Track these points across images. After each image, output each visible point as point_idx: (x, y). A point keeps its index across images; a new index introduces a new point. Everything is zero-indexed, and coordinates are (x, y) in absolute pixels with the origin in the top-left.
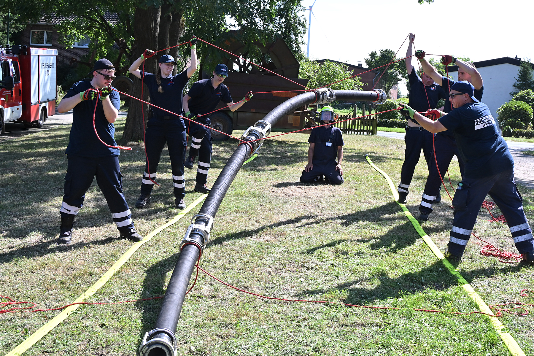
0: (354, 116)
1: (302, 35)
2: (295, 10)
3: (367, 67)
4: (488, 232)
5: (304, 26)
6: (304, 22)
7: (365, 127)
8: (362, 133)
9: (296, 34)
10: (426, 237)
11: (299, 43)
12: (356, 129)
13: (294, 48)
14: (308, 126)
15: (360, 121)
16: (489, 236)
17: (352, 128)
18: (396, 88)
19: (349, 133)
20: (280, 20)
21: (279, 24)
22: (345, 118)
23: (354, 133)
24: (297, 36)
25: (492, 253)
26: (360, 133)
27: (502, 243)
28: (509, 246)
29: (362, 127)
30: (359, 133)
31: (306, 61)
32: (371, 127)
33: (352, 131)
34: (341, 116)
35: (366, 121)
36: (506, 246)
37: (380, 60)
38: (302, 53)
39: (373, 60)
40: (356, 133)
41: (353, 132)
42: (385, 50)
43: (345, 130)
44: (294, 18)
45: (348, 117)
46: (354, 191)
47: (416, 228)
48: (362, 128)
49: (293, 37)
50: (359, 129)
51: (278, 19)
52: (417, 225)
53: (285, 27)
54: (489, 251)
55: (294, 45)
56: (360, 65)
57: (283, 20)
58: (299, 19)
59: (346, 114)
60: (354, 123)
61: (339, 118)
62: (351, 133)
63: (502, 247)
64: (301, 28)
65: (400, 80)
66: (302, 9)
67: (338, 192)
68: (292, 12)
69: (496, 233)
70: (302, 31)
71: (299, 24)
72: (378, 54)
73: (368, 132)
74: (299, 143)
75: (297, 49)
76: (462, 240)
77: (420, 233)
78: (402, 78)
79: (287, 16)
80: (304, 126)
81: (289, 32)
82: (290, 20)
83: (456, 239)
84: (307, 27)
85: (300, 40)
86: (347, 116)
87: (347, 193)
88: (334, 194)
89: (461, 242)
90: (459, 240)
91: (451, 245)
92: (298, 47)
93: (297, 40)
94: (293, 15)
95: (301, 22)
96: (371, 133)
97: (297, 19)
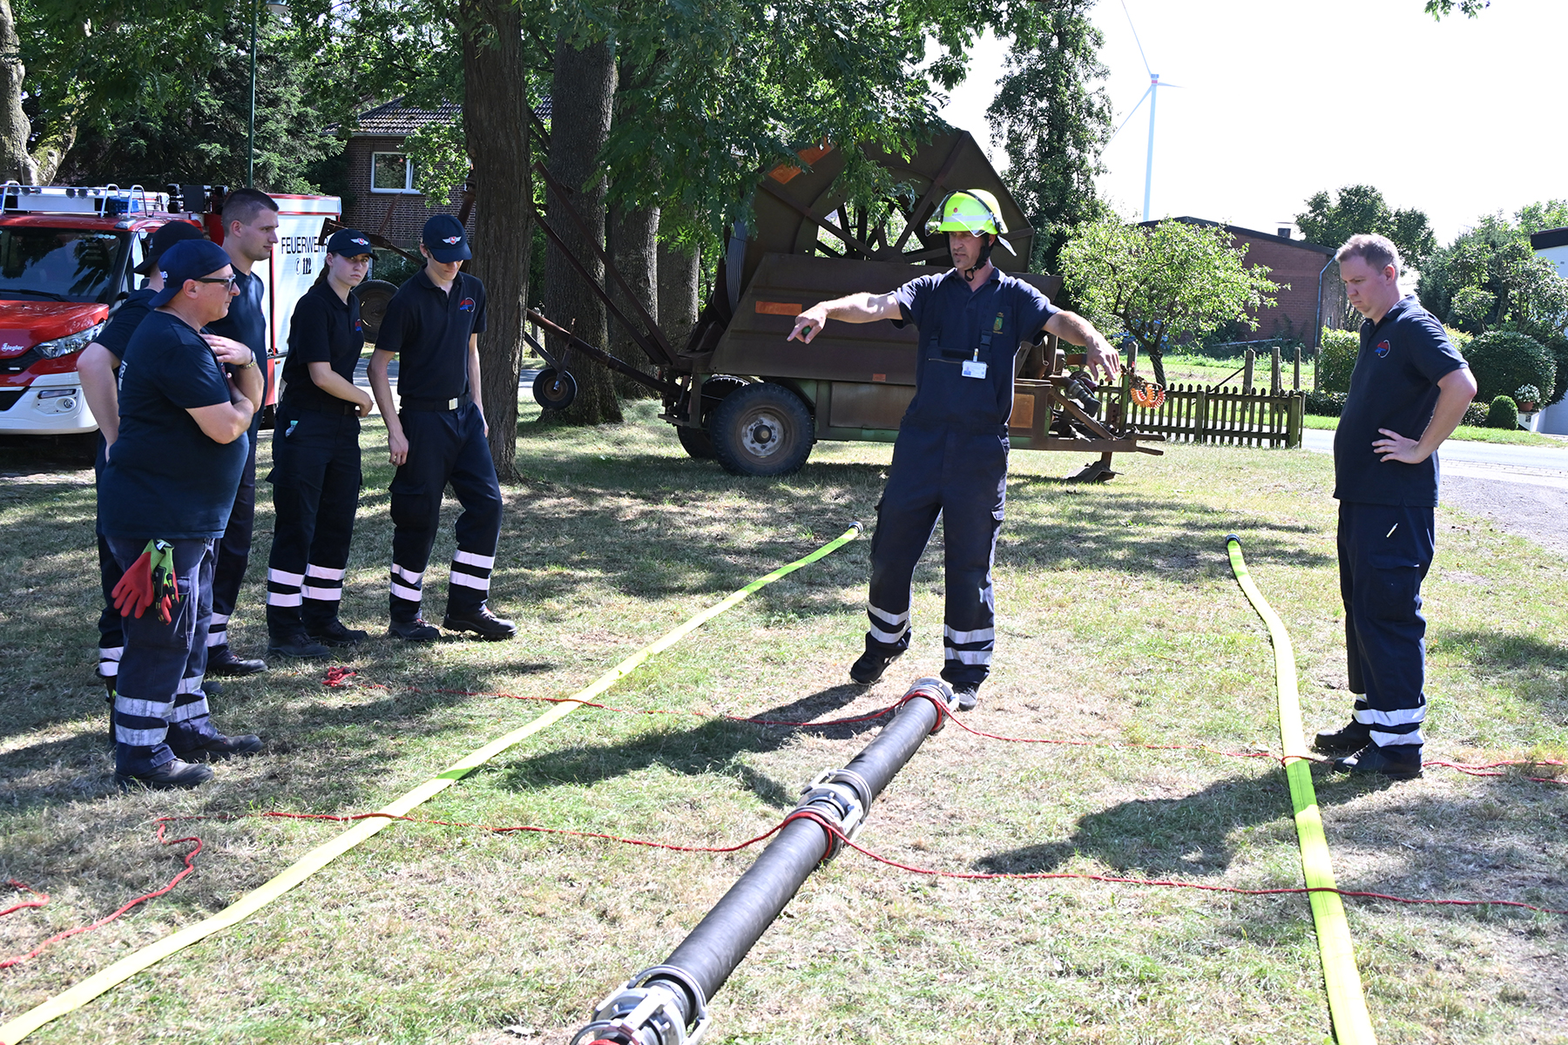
2: (1076, 75)
3: (1302, 237)
5: (1105, 121)
6: (1105, 109)
7: (1267, 424)
8: (1254, 441)
12: (1228, 427)
13: (1075, 185)
14: (1062, 425)
15: (1248, 404)
17: (1223, 426)
19: (1213, 440)
22: (1202, 396)
23: (1231, 441)
24: (1083, 150)
29: (1256, 423)
30: (1245, 440)
31: (1109, 223)
32: (1284, 424)
33: (1223, 433)
37: (1337, 217)
39: (1319, 218)
40: (1236, 440)
41: (1226, 439)
42: (1352, 187)
44: (1075, 97)
48: (1256, 427)
49: (1072, 151)
50: (1246, 429)
53: (1050, 125)
55: (1075, 176)
56: (1284, 232)
58: (1089, 101)
61: (1185, 395)
62: (1222, 441)
64: (1092, 124)
66: (1098, 70)
68: (1069, 81)
70: (1099, 136)
71: (1091, 114)
72: (1334, 202)
73: (1275, 438)
75: (1083, 188)
79: (1054, 91)
80: (1048, 425)
81: (1060, 139)
82: (1063, 103)
92: (1087, 181)
93: (1083, 162)
94: (1072, 88)
95: (1095, 109)
96: (1283, 443)
97: (1083, 99)
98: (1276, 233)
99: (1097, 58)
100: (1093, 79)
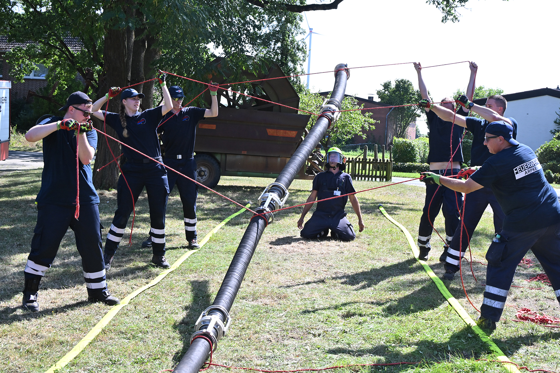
0: (365, 159)
1: (301, 62)
2: (292, 33)
3: (379, 100)
4: (525, 293)
5: (304, 52)
6: (304, 47)
7: (378, 173)
8: (374, 179)
9: (294, 62)
10: (452, 300)
11: (298, 73)
12: (367, 174)
13: (292, 78)
15: (371, 165)
16: (526, 297)
17: (362, 173)
18: (414, 126)
19: (358, 179)
20: (275, 44)
21: (274, 50)
22: (354, 162)
23: (365, 179)
24: (295, 64)
25: (529, 316)
26: (372, 179)
27: (542, 306)
28: (549, 309)
29: (374, 172)
30: (370, 179)
31: (306, 94)
32: (385, 172)
33: (362, 176)
35: (378, 165)
36: (546, 309)
37: (394, 92)
38: (301, 84)
39: (387, 92)
40: (367, 179)
41: (363, 178)
42: (399, 80)
44: (292, 42)
45: (358, 160)
46: (367, 247)
47: (440, 288)
48: (374, 174)
49: (291, 64)
50: (371, 174)
51: (273, 43)
52: (441, 286)
53: (281, 54)
54: (526, 315)
55: (292, 75)
56: (371, 98)
57: (279, 44)
58: (297, 44)
59: (354, 158)
60: (364, 168)
62: (361, 179)
63: (542, 310)
64: (300, 54)
65: (419, 116)
66: (301, 31)
67: (348, 248)
68: (289, 35)
69: (534, 295)
70: (302, 58)
71: (298, 49)
72: (393, 86)
73: (382, 178)
74: (299, 191)
75: (295, 80)
77: (445, 295)
78: (421, 114)
79: (284, 40)
81: (286, 59)
82: (287, 45)
83: (489, 300)
84: (308, 53)
85: (299, 69)
86: (356, 159)
87: (357, 249)
88: (342, 250)
89: (496, 304)
90: (493, 301)
91: (484, 308)
92: (297, 77)
93: (295, 69)
94: (290, 39)
95: (300, 47)
96: (384, 179)
97: (296, 43)
98: (367, 99)
99: (300, 26)
100: (299, 34)
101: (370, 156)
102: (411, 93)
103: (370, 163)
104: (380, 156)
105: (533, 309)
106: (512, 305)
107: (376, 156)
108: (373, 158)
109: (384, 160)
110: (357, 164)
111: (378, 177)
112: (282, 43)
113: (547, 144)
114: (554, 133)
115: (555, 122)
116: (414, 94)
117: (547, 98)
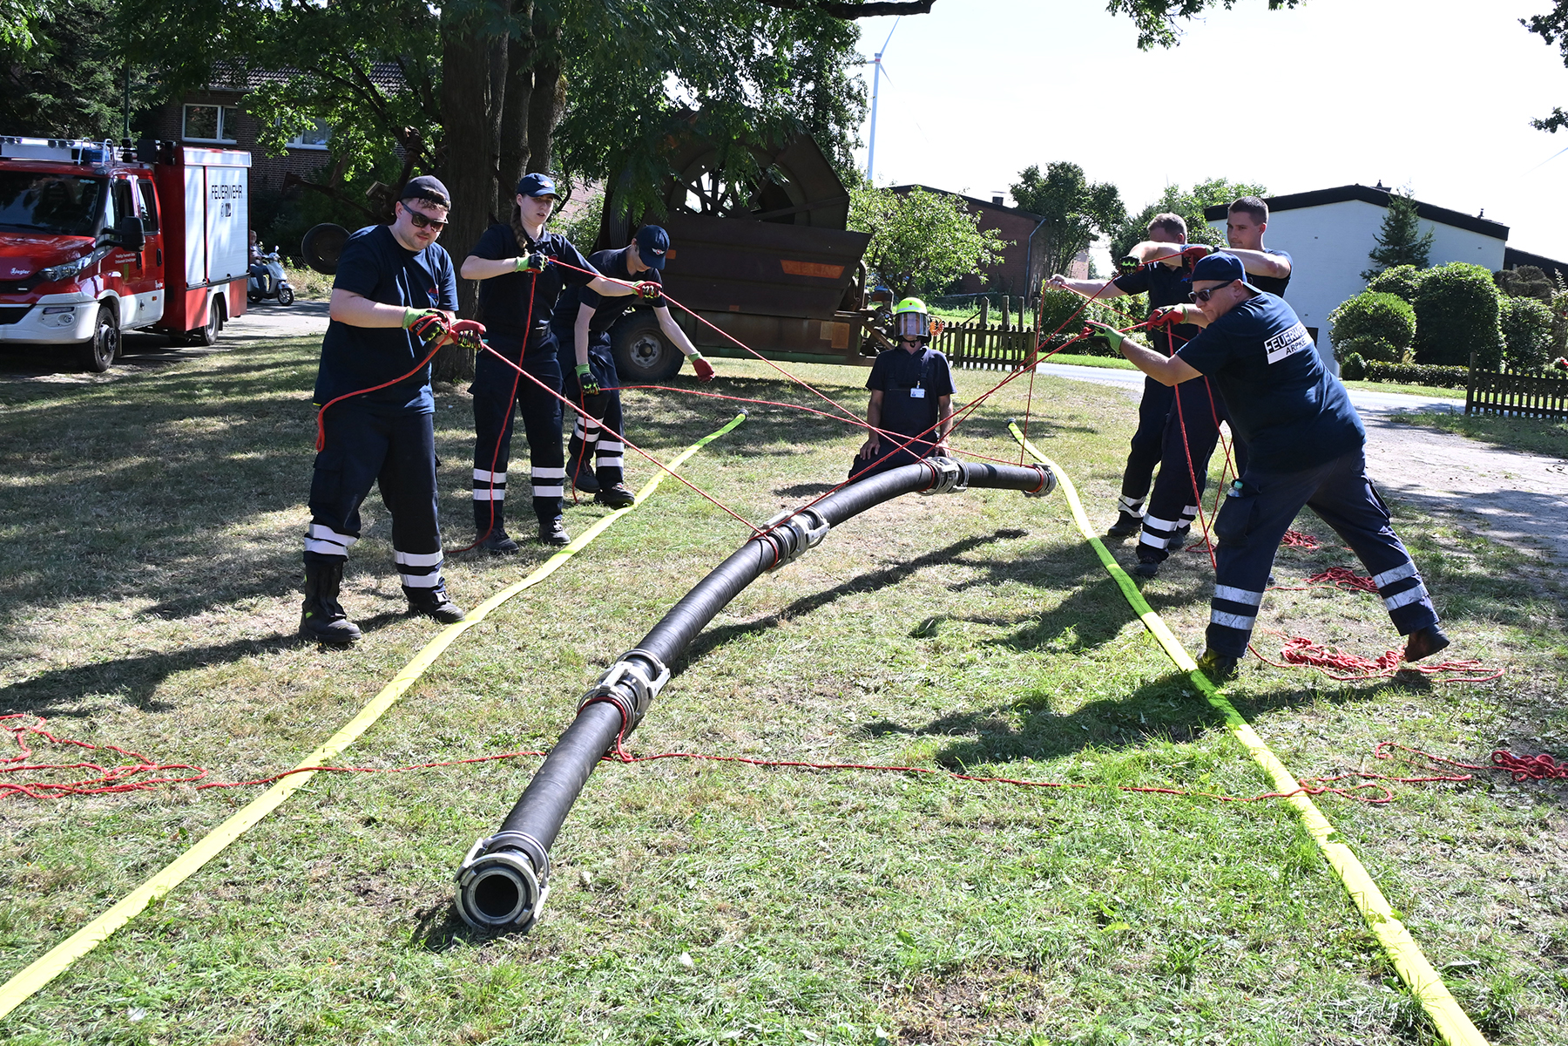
0: (983, 323)
1: (856, 124)
2: (838, 63)
3: (1015, 204)
4: (1301, 606)
5: (862, 103)
6: (862, 93)
7: (1009, 353)
8: (1000, 366)
9: (841, 122)
10: (1150, 617)
11: (849, 145)
12: (986, 356)
13: (837, 157)
14: (868, 348)
15: (995, 337)
16: (1304, 615)
17: (976, 354)
18: (1084, 259)
19: (968, 366)
20: (801, 86)
21: (799, 96)
22: (960, 331)
23: (982, 366)
24: (843, 127)
25: (1310, 655)
26: (996, 367)
27: (1334, 634)
28: (1350, 641)
29: (1001, 352)
30: (993, 366)
31: (864, 189)
32: (1023, 353)
33: (975, 360)
34: (950, 324)
35: (1011, 338)
36: (1343, 640)
37: (1047, 188)
38: (856, 168)
39: (1030, 189)
40: (986, 365)
41: (978, 365)
42: (1058, 163)
43: (959, 360)
44: (838, 81)
45: (968, 326)
46: (981, 506)
47: (1128, 595)
48: (1001, 356)
49: (834, 128)
50: (994, 357)
51: (797, 83)
52: (1131, 589)
53: (815, 105)
54: (1303, 653)
55: (836, 149)
56: (998, 200)
57: (810, 86)
58: (848, 85)
59: (962, 321)
60: (980, 343)
61: (946, 330)
62: (975, 366)
63: (1334, 643)
64: (853, 108)
65: (1096, 238)
66: (856, 59)
67: (942, 508)
68: (831, 67)
69: (1319, 611)
70: (856, 115)
71: (850, 96)
72: (1043, 174)
73: (1015, 363)
74: (847, 388)
75: (843, 160)
76: (1239, 618)
77: (1137, 609)
78: (1100, 234)
79: (820, 75)
80: (859, 347)
81: (824, 117)
82: (827, 87)
84: (869, 103)
85: (850, 136)
86: (964, 324)
87: (962, 510)
88: (930, 512)
89: (1237, 622)
91: (1214, 631)
92: (846, 154)
93: (843, 138)
94: (834, 74)
95: (854, 92)
97: (844, 83)
98: (990, 201)
99: (855, 48)
100: (852, 66)
101: (994, 320)
102: (1079, 192)
103: (992, 333)
104: (1013, 319)
105: (1317, 640)
106: (1275, 630)
107: (1005, 319)
108: (1000, 323)
109: (1021, 328)
110: (967, 336)
111: (1009, 362)
112: (817, 82)
113: (1353, 300)
114: (1368, 278)
115: (1372, 256)
116: (1086, 194)
117: (1356, 205)
